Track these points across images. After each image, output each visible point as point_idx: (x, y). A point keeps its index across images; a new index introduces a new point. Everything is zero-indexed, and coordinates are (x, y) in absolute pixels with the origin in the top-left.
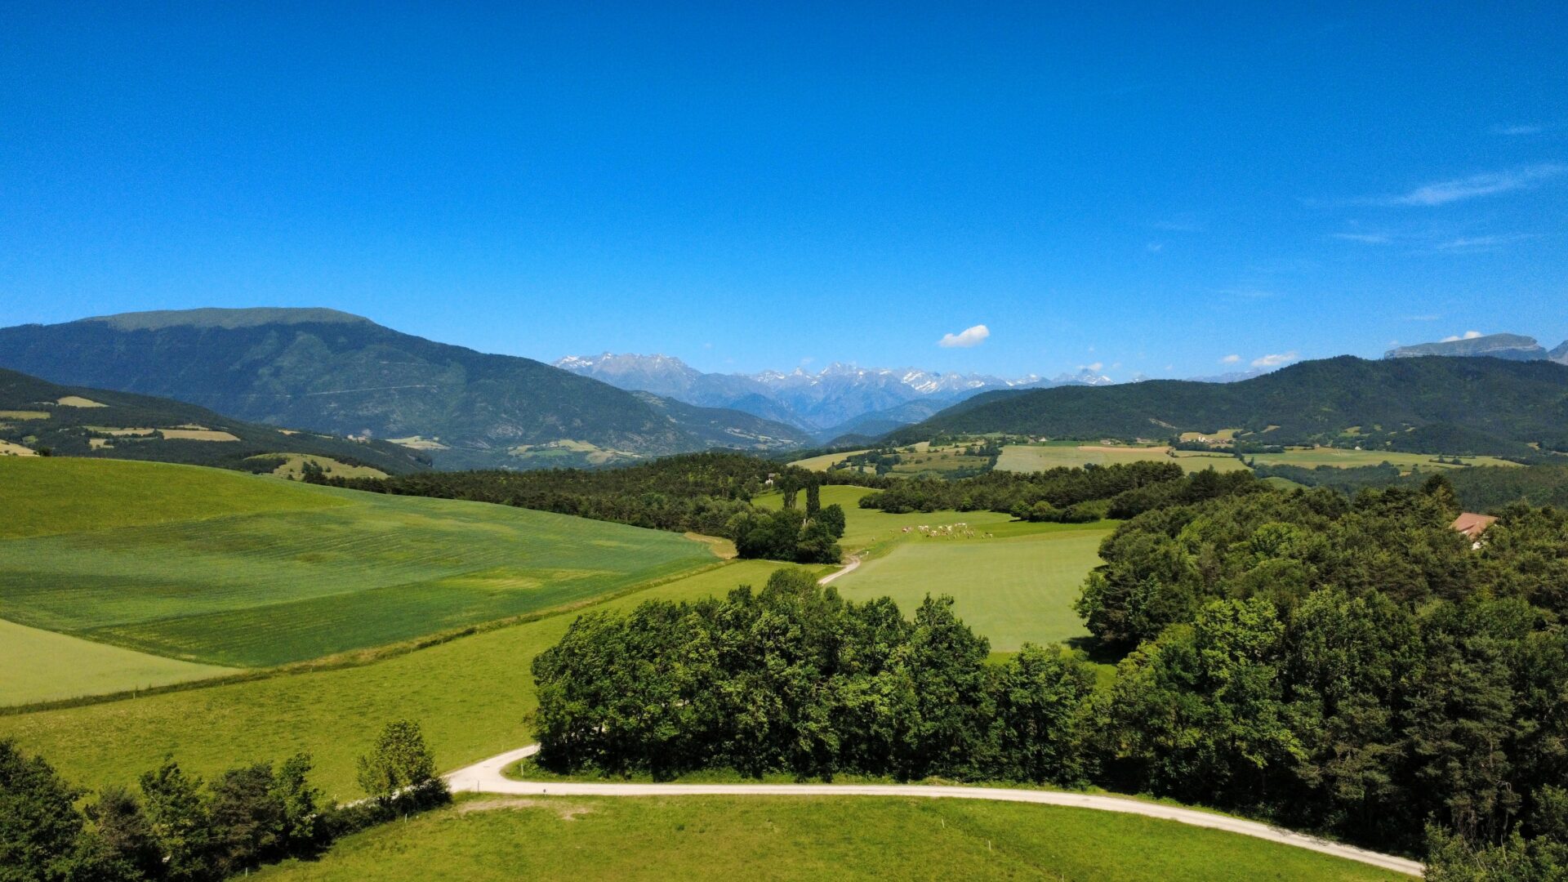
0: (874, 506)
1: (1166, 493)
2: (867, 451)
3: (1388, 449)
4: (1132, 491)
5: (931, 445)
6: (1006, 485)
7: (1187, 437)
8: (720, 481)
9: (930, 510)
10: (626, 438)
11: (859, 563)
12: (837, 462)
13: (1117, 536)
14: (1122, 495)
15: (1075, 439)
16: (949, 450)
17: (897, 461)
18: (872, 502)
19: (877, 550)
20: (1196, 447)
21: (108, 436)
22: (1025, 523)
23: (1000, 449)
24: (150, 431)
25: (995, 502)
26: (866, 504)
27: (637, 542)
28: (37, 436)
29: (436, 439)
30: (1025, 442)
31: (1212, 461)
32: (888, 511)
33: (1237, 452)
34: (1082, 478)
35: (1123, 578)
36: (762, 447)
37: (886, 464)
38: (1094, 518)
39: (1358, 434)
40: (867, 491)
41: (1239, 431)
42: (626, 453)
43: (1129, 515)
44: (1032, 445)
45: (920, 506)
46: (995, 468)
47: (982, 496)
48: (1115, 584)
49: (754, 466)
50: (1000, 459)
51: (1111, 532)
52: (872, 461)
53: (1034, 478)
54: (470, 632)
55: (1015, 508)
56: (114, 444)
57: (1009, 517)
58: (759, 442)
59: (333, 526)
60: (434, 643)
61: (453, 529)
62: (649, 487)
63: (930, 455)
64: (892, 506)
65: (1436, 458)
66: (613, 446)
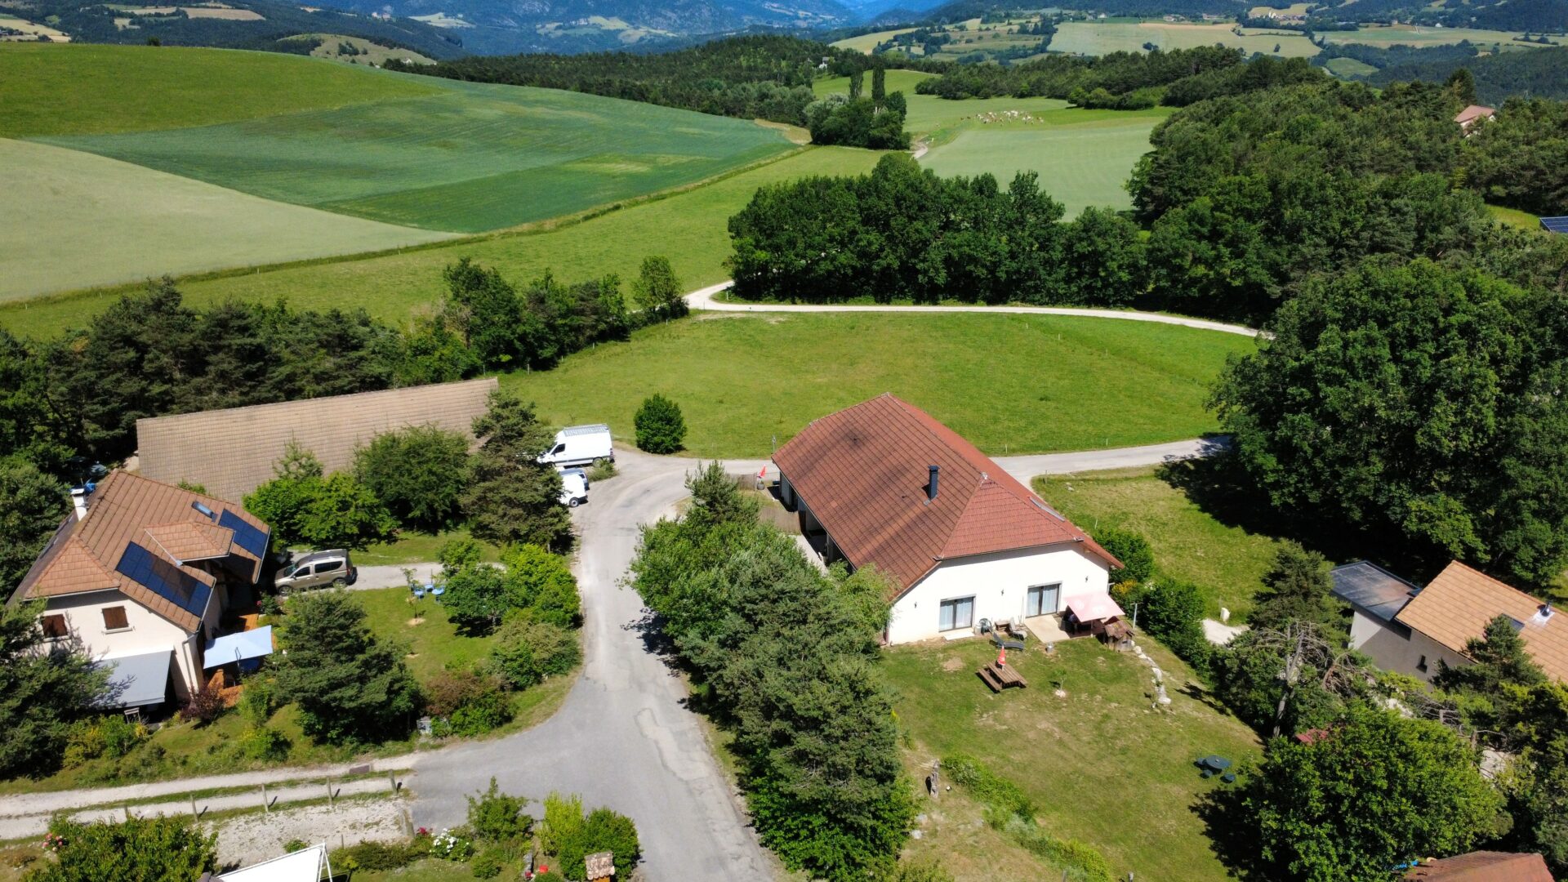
0: (931, 92)
1: (1221, 81)
2: (914, 30)
3: (1472, 26)
4: (1188, 79)
5: (983, 22)
6: (1064, 70)
7: (1256, 13)
8: (773, 64)
9: (986, 97)
10: (660, 15)
11: (926, 150)
12: (883, 42)
13: (1168, 124)
14: (1178, 81)
15: (1136, 16)
16: (1001, 28)
17: (946, 40)
18: (930, 87)
19: (941, 137)
20: (1265, 24)
21: (132, 16)
22: (1081, 110)
23: (1056, 26)
24: (172, 10)
25: (1052, 88)
26: (922, 90)
27: (714, 129)
28: (61, 16)
29: (461, 16)
30: (1083, 19)
31: (1281, 40)
32: (946, 98)
33: (1307, 30)
34: (1142, 64)
35: (1167, 162)
36: (802, 24)
37: (935, 44)
38: (1149, 105)
39: (1443, 9)
40: (922, 76)
41: (1314, 5)
42: (660, 32)
43: (1182, 103)
44: (1091, 22)
45: (978, 92)
46: (1050, 48)
47: (1039, 81)
48: (1161, 166)
49: (806, 49)
50: (1055, 37)
51: (1163, 119)
52: (920, 40)
53: (1092, 63)
54: (617, 208)
55: (1072, 94)
56: (139, 24)
57: (1065, 103)
58: (798, 18)
59: (447, 115)
60: (594, 216)
61: (551, 117)
62: (704, 72)
63: (982, 33)
64: (949, 92)
65: (1520, 35)
66: (645, 23)
